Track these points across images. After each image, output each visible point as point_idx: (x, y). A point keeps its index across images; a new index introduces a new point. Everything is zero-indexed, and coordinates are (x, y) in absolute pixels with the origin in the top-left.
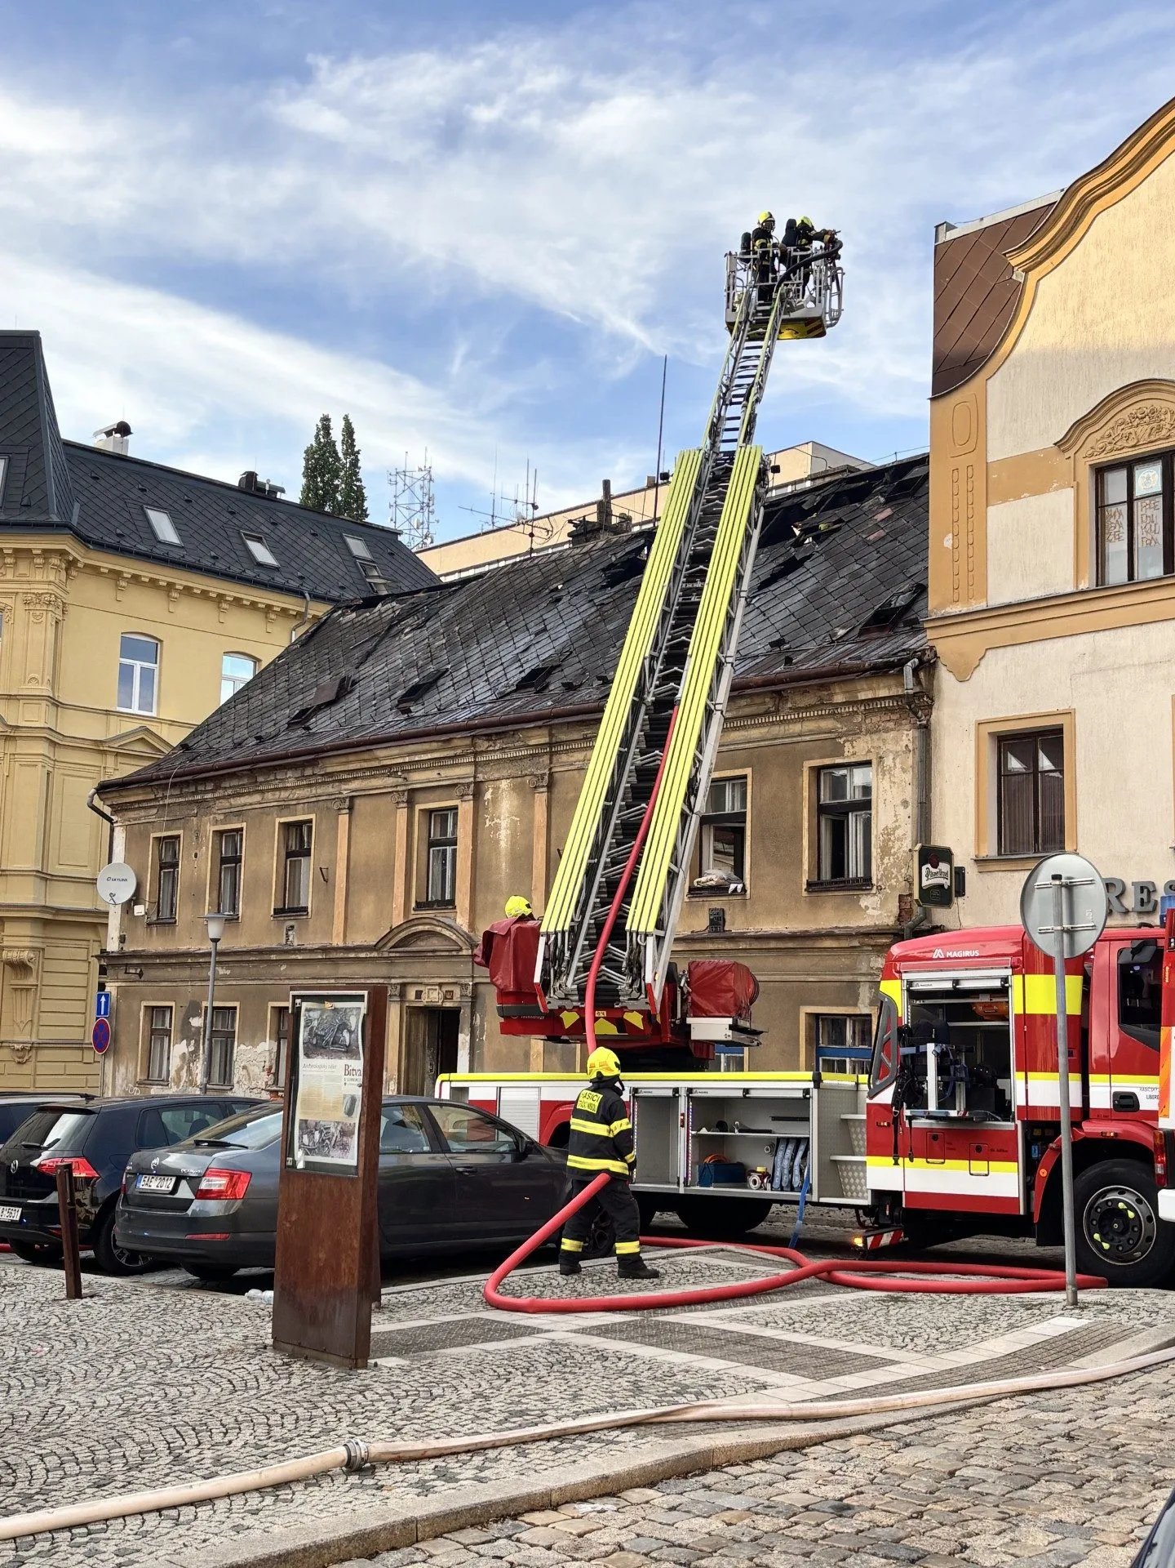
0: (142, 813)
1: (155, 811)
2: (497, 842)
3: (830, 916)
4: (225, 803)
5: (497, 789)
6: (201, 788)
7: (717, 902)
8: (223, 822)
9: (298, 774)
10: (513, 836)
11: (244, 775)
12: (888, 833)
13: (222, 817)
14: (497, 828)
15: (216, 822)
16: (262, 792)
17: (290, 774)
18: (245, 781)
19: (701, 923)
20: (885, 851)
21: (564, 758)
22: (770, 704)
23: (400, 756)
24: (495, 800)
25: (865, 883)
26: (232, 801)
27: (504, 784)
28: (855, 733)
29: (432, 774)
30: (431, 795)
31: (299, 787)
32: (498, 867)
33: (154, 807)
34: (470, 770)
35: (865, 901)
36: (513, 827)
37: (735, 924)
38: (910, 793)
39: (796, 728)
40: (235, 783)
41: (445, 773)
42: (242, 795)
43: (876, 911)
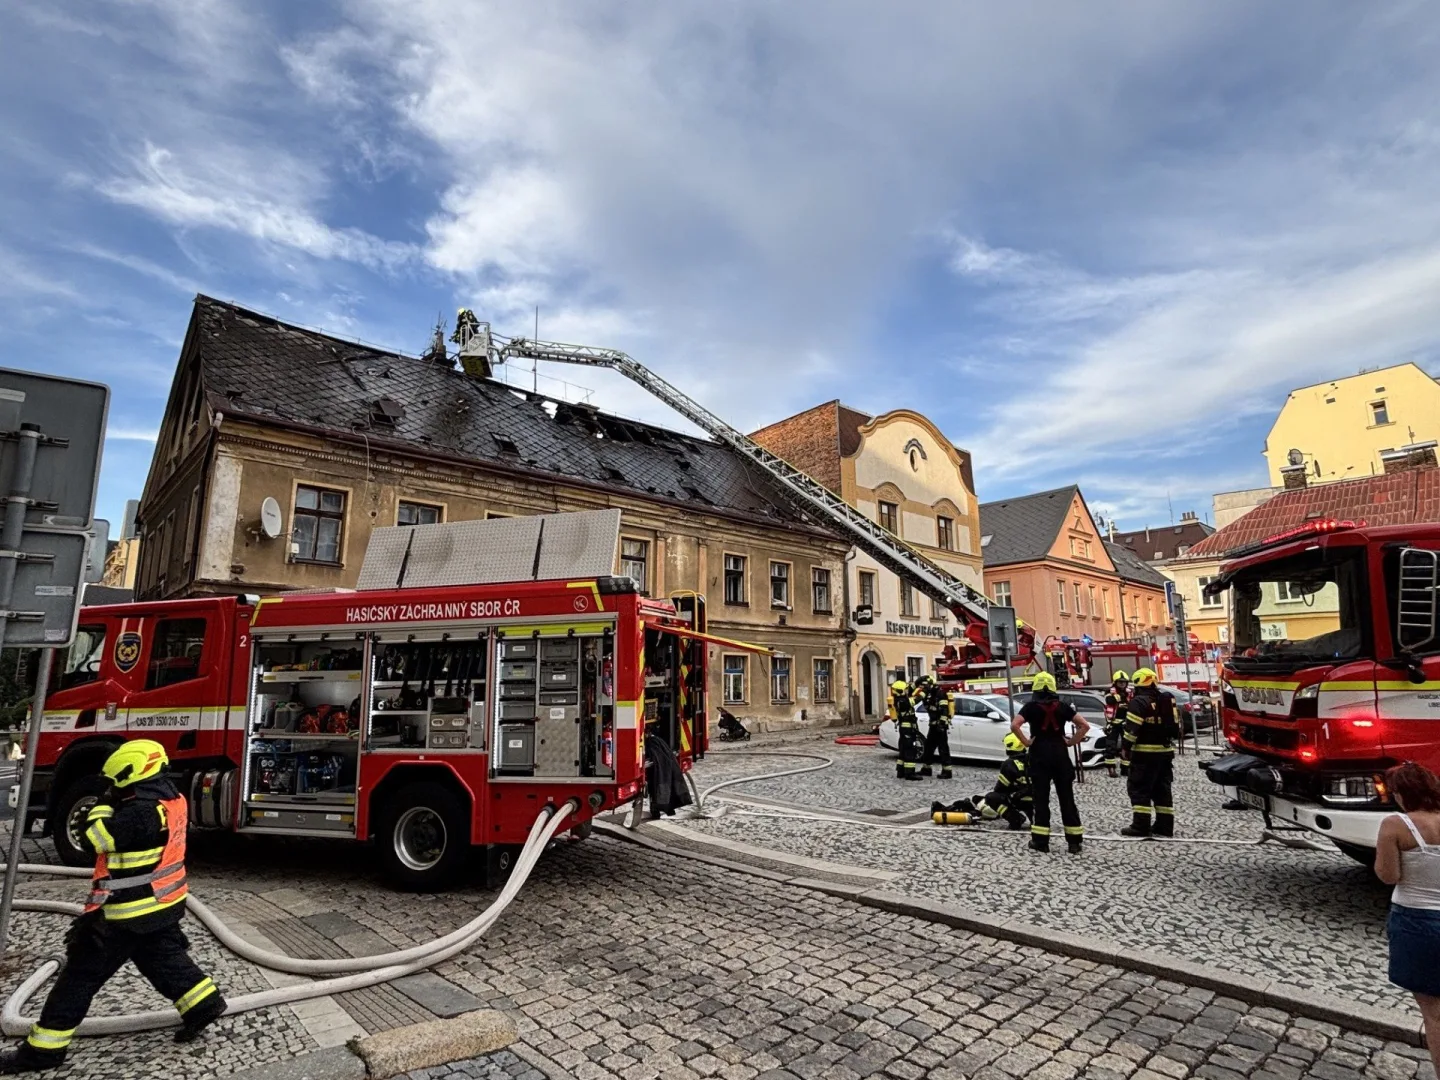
0: (277, 456)
1: (303, 460)
2: (676, 566)
3: (819, 624)
4: (420, 482)
5: (674, 539)
6: (394, 462)
7: (782, 613)
8: (412, 495)
9: (523, 486)
10: (685, 564)
11: (458, 470)
12: (836, 596)
13: (413, 491)
14: (675, 559)
15: (405, 494)
16: (468, 485)
17: (508, 483)
18: (459, 474)
19: (777, 620)
20: (835, 603)
21: (711, 534)
22: (806, 541)
23: (627, 504)
24: (674, 544)
25: (829, 613)
26: (427, 483)
27: (679, 537)
28: (824, 559)
29: (637, 520)
30: (632, 531)
31: (512, 494)
32: (677, 579)
33: (302, 456)
34: (662, 524)
35: (831, 619)
36: (684, 560)
37: (789, 623)
38: (841, 584)
39: (807, 551)
40: (447, 472)
41: (645, 521)
42: (443, 481)
43: (834, 624)
